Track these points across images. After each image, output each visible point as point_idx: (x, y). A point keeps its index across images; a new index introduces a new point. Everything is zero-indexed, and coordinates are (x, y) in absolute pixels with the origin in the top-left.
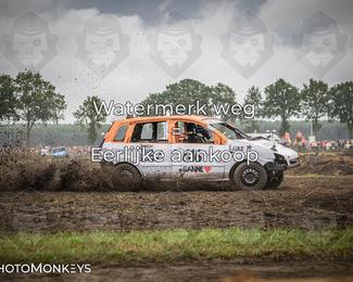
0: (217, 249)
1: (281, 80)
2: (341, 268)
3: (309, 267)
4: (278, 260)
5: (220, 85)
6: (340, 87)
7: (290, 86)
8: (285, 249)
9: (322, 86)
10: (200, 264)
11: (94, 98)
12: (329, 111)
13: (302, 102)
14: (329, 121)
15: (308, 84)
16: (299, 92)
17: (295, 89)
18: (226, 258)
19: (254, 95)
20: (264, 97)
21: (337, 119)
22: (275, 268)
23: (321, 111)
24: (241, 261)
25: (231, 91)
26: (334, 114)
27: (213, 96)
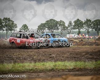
0: (61, 67)
1: (78, 19)
2: (96, 72)
3: (87, 72)
4: (78, 70)
5: (61, 20)
6: (95, 21)
7: (81, 21)
8: (80, 67)
9: (90, 21)
10: (56, 72)
11: (25, 25)
12: (92, 28)
13: (84, 25)
14: (92, 31)
15: (86, 20)
16: (83, 22)
17: (82, 22)
18: (63, 70)
19: (70, 23)
20: (73, 24)
21: (94, 30)
22: (77, 73)
23: (90, 28)
24: (67, 71)
25: (64, 22)
26: (93, 29)
27: (59, 24)
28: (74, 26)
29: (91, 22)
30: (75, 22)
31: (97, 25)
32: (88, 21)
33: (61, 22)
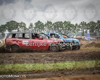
28: (35, 28)
29: (51, 24)
30: (36, 24)
31: (58, 27)
32: (49, 23)
33: (22, 24)
